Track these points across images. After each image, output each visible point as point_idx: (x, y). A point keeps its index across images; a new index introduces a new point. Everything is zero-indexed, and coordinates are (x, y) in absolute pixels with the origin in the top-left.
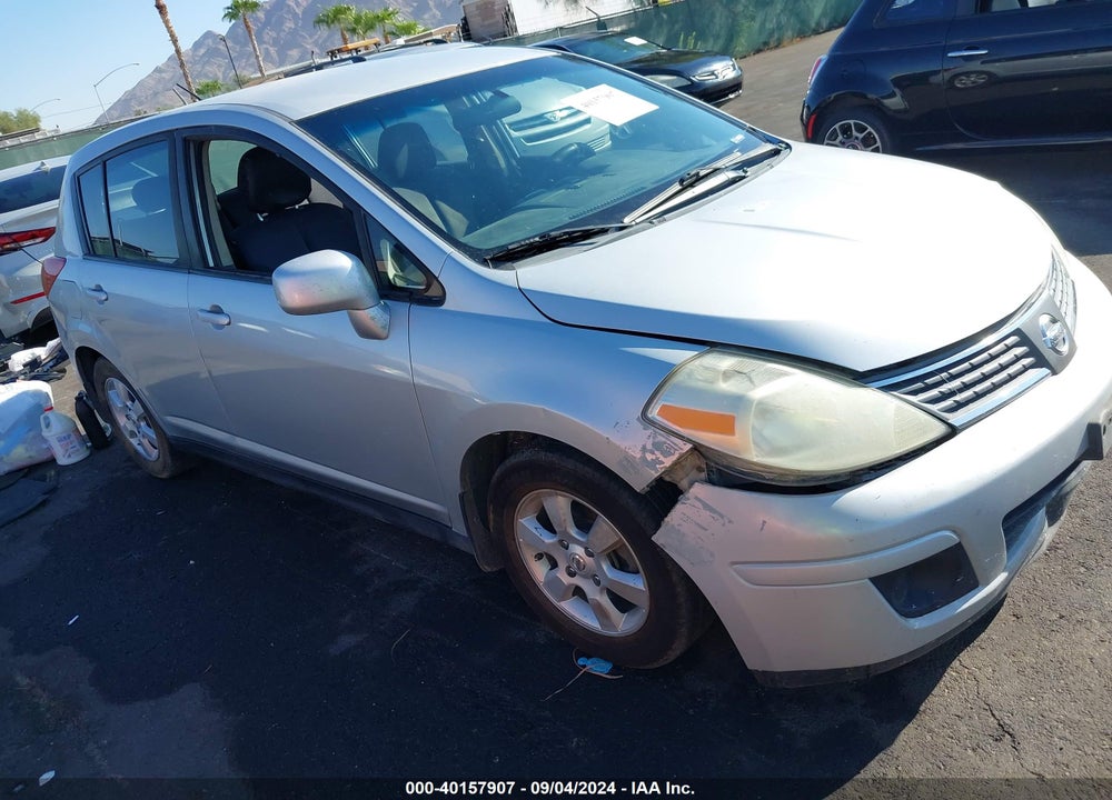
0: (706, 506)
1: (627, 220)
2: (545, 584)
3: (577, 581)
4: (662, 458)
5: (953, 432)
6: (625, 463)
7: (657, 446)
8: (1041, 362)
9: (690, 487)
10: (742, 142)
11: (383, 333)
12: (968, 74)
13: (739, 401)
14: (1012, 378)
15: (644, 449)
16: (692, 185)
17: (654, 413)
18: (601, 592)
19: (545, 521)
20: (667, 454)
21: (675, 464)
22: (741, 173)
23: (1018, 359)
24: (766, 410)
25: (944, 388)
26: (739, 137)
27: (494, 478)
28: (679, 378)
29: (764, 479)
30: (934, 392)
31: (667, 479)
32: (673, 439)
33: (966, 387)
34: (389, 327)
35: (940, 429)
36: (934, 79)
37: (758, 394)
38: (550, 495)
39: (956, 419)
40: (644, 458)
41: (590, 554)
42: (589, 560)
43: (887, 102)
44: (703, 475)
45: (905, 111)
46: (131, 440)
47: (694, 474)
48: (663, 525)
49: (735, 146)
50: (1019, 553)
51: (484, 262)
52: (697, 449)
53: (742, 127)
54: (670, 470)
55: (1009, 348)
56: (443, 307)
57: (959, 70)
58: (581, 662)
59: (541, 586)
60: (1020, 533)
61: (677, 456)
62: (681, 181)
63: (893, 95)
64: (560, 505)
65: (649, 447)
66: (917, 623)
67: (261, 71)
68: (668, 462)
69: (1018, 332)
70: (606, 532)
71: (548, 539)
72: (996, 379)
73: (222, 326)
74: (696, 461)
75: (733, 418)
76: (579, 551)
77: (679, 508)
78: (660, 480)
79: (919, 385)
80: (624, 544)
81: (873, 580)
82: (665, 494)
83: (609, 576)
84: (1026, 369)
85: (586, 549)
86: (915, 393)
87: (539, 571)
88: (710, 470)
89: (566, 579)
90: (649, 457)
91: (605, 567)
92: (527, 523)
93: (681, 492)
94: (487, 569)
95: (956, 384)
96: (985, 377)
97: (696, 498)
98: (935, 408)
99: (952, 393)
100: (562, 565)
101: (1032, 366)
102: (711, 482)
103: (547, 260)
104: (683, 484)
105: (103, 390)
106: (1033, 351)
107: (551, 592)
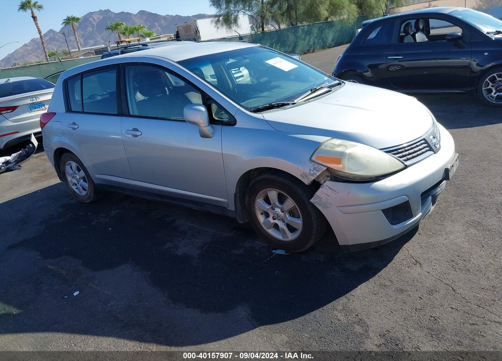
0: (330, 188)
1: (295, 101)
2: (263, 223)
3: (276, 221)
4: (316, 172)
5: (406, 167)
6: (303, 175)
7: (315, 169)
8: (431, 149)
9: (324, 182)
10: (327, 80)
11: (211, 135)
12: (394, 65)
13: (342, 154)
14: (423, 153)
15: (310, 170)
16: (314, 92)
17: (314, 158)
18: (284, 225)
19: (267, 200)
20: (318, 171)
21: (320, 175)
22: (330, 89)
23: (424, 148)
24: (351, 157)
25: (404, 154)
26: (326, 78)
27: (250, 185)
28: (322, 147)
29: (350, 178)
30: (401, 155)
31: (317, 180)
32: (320, 166)
33: (410, 154)
34: (213, 133)
35: (402, 166)
36: (380, 67)
37: (348, 151)
38: (271, 190)
39: (407, 163)
40: (310, 173)
41: (282, 212)
42: (282, 214)
43: (365, 74)
44: (329, 178)
45: (372, 77)
46: (73, 187)
47: (326, 178)
48: (315, 195)
49: (326, 81)
50: (425, 209)
51: (251, 112)
52: (328, 169)
53: (326, 75)
54: (318, 177)
55: (422, 144)
56: (236, 126)
57: (391, 64)
58: (274, 251)
59: (262, 224)
60: (426, 201)
61: (321, 171)
62: (311, 90)
63: (368, 71)
64: (273, 194)
65: (312, 169)
66: (395, 227)
67: (79, 49)
68: (318, 174)
69: (424, 139)
70: (290, 203)
71: (267, 207)
72: (418, 153)
73: (137, 136)
74: (328, 174)
75: (341, 159)
76: (278, 210)
77: (320, 189)
78: (314, 181)
79: (396, 152)
80: (296, 208)
81: (382, 210)
82: (316, 185)
83: (289, 219)
84: (427, 151)
85: (281, 210)
86: (395, 154)
87: (261, 218)
88: (331, 177)
89: (272, 221)
90: (312, 172)
91: (287, 216)
92: (260, 202)
93: (321, 185)
94: (241, 222)
95: (407, 153)
96: (415, 152)
97: (327, 186)
98: (401, 159)
99: (406, 156)
100: (271, 216)
101: (428, 150)
102: (331, 180)
103: (270, 112)
104: (322, 181)
105: (64, 166)
106: (429, 146)
107: (265, 226)
